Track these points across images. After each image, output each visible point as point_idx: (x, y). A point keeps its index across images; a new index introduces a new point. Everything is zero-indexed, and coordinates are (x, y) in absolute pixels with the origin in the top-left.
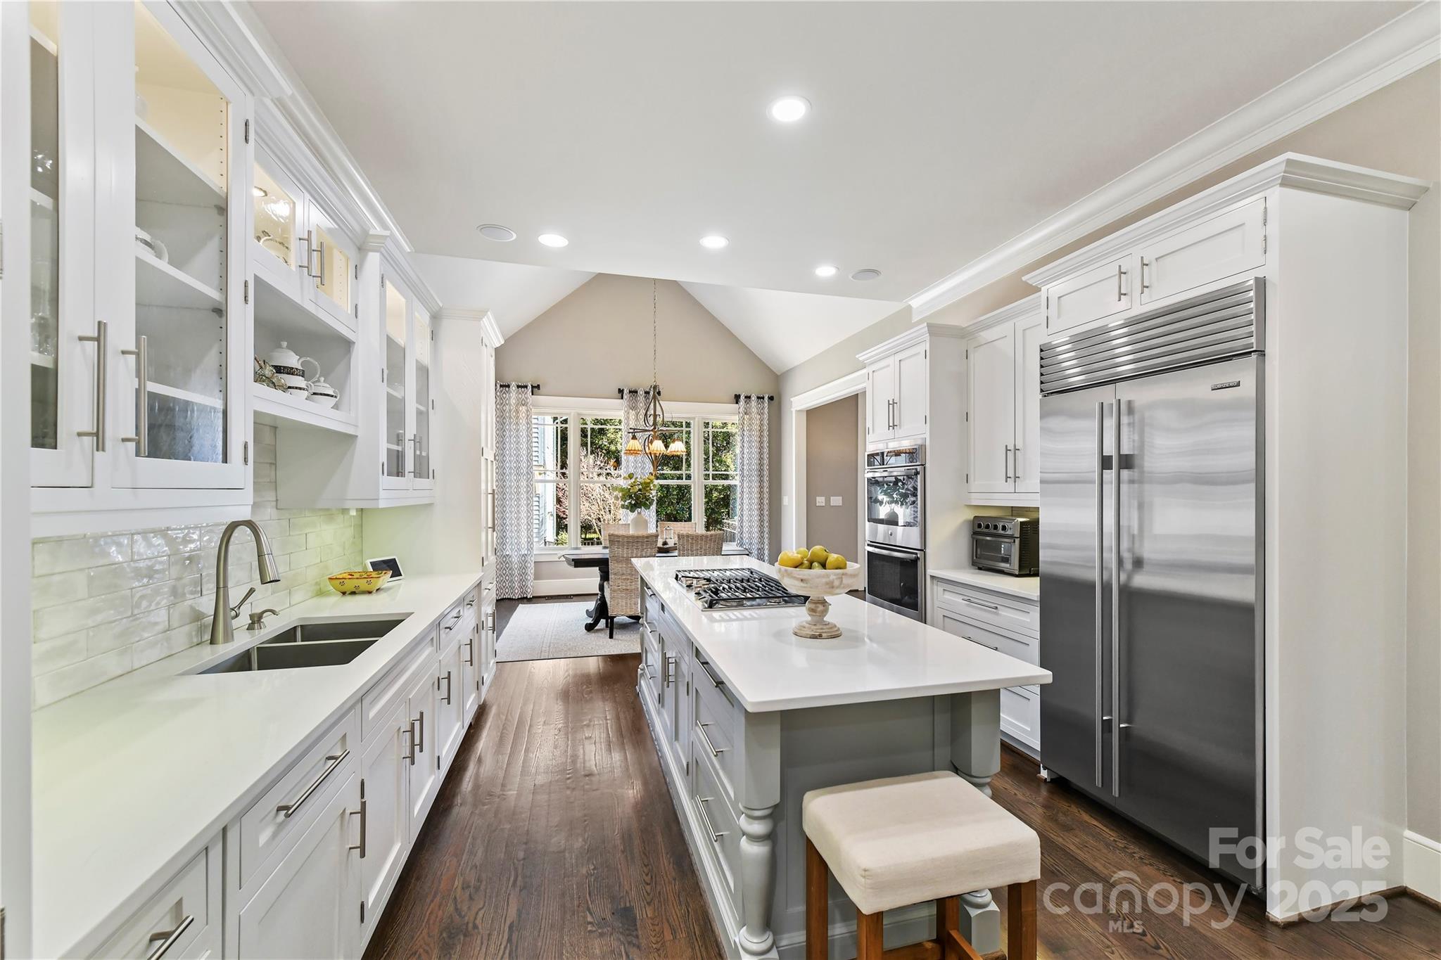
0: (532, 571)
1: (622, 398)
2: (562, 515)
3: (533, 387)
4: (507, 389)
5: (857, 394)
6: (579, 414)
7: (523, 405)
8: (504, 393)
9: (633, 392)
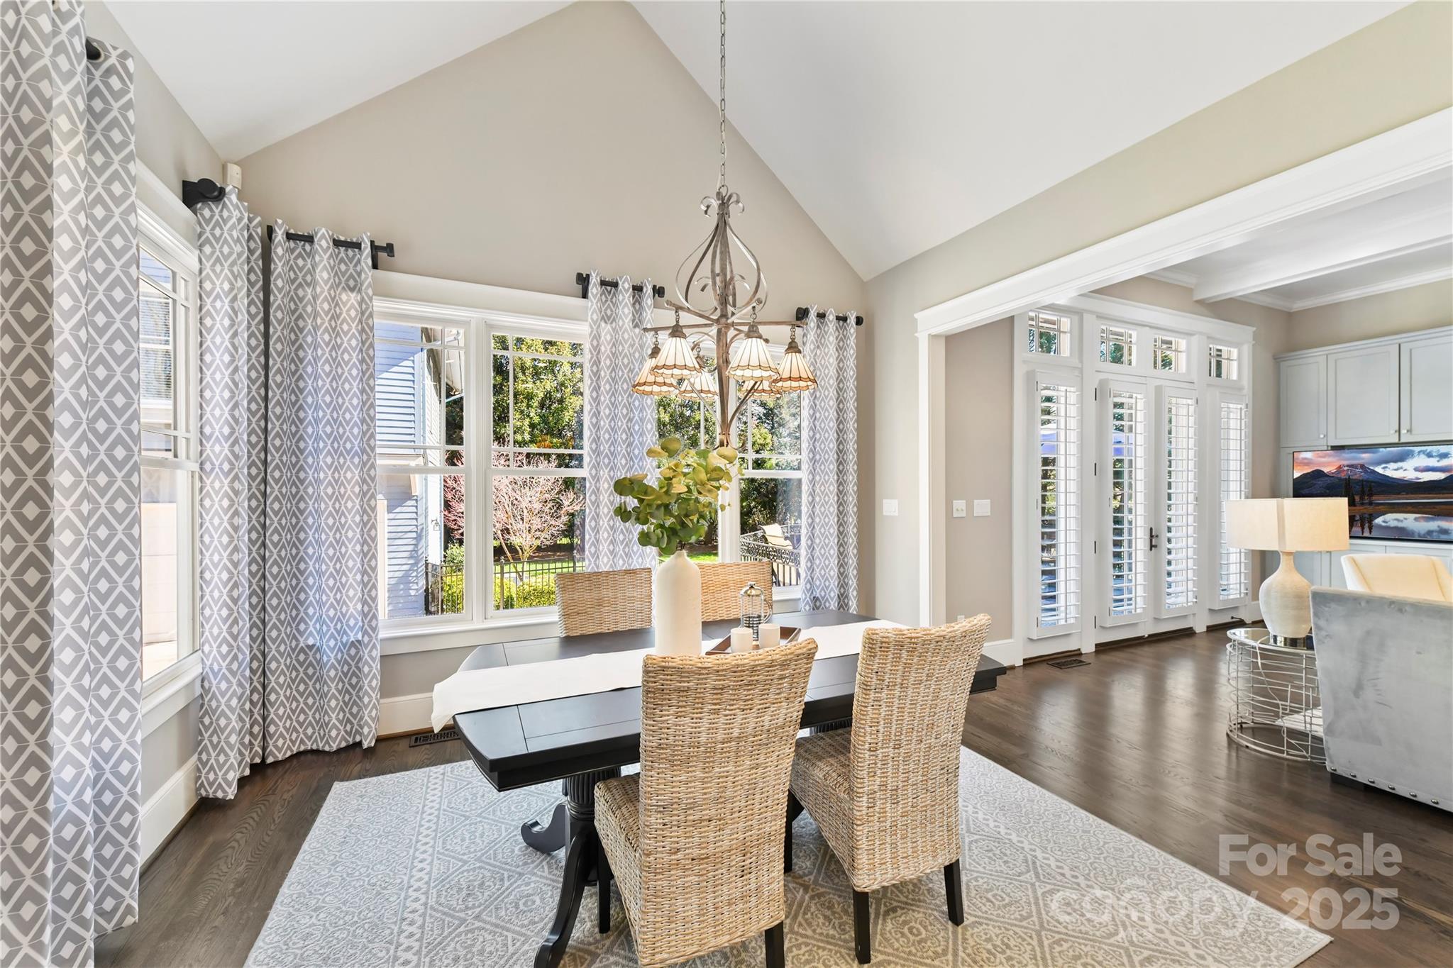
0: (374, 683)
1: (585, 296)
2: (452, 525)
3: (375, 248)
4: (308, 247)
5: (1012, 318)
6: (490, 326)
7: (352, 290)
8: (300, 255)
9: (610, 285)
